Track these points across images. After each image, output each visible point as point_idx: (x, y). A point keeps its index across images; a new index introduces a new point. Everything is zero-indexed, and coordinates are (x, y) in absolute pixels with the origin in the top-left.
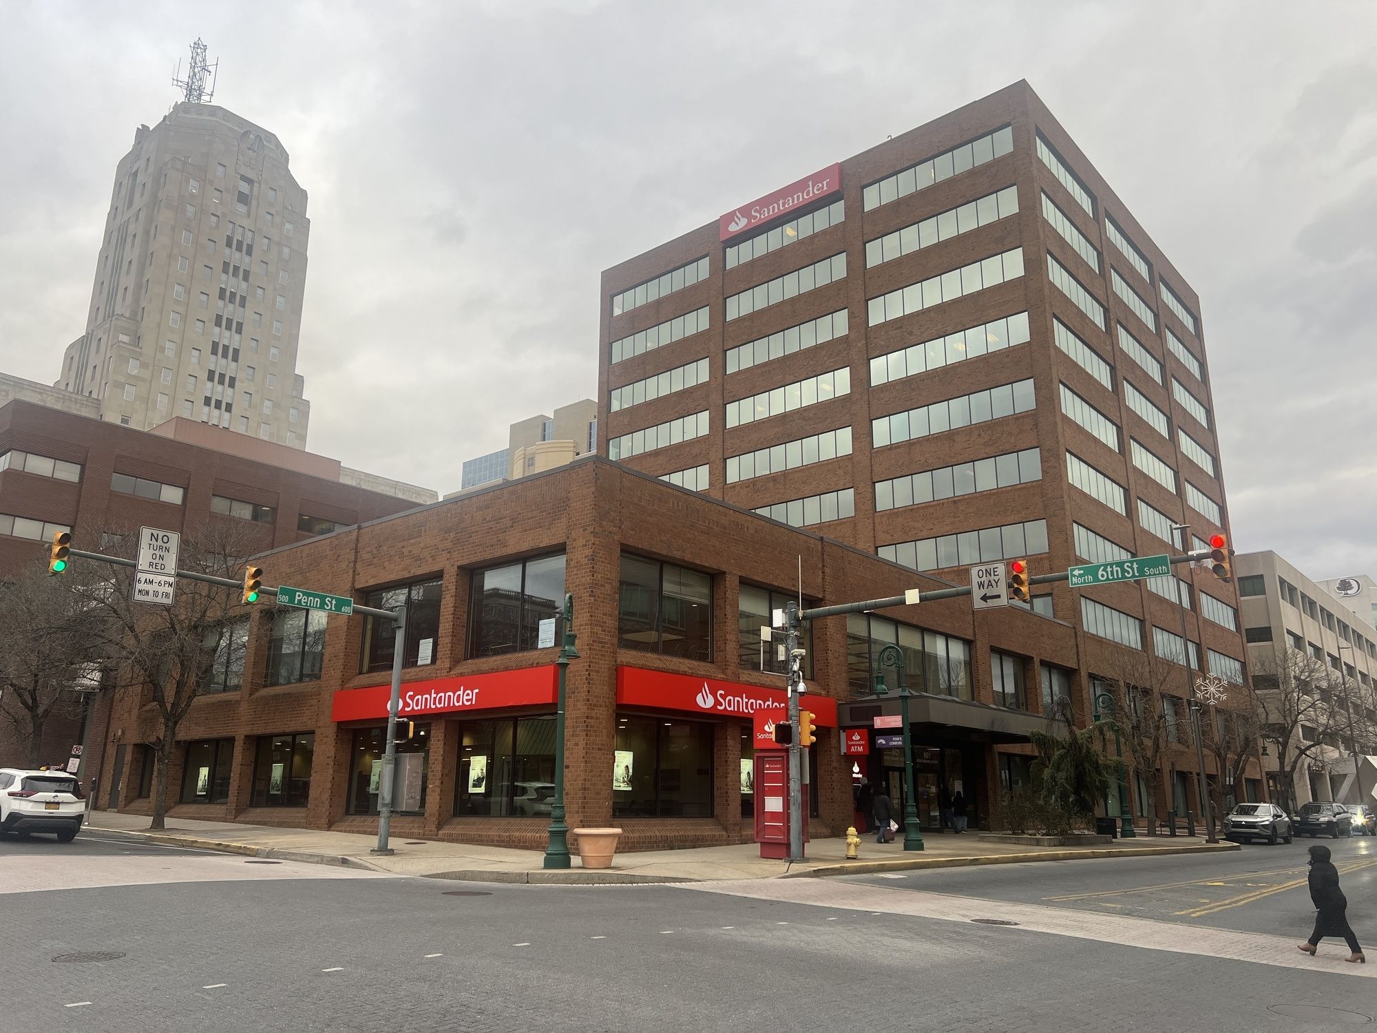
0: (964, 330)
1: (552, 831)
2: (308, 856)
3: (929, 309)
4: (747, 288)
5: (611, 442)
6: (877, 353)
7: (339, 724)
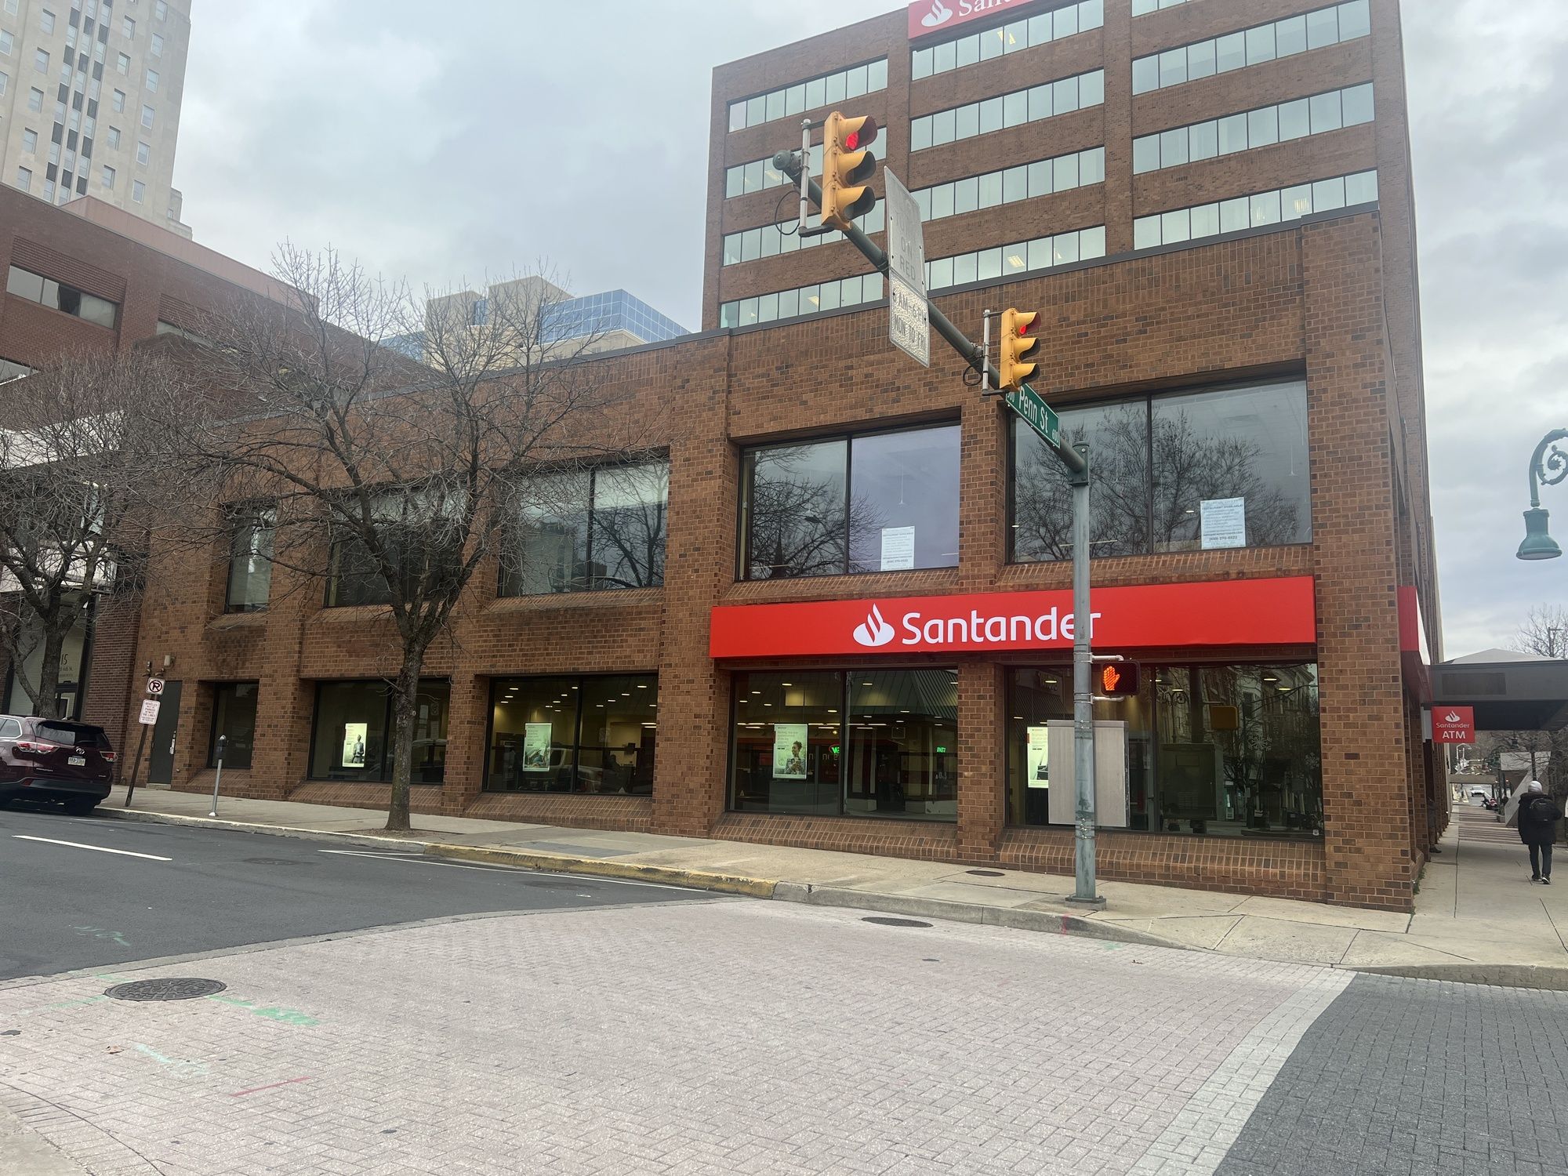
4: (946, 106)
5: (725, 305)
6: (1147, 211)
7: (719, 662)
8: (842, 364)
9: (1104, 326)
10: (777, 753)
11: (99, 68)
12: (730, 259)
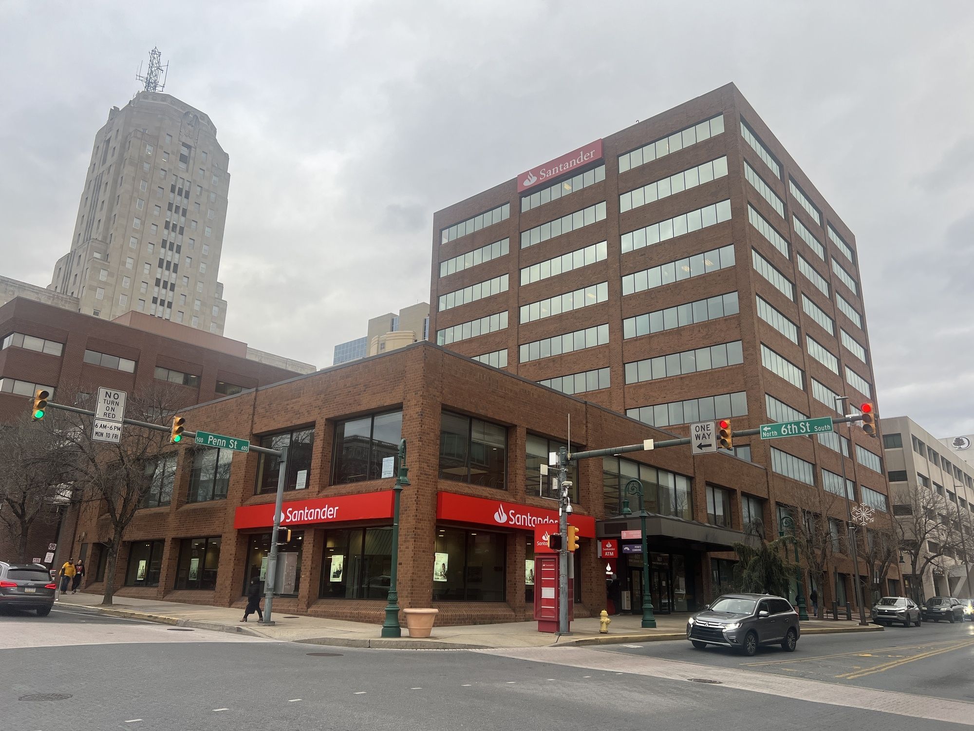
0: (689, 257)
1: (388, 610)
2: (213, 626)
3: (664, 242)
4: (536, 225)
5: (439, 332)
9: (355, 388)
11: (182, 229)
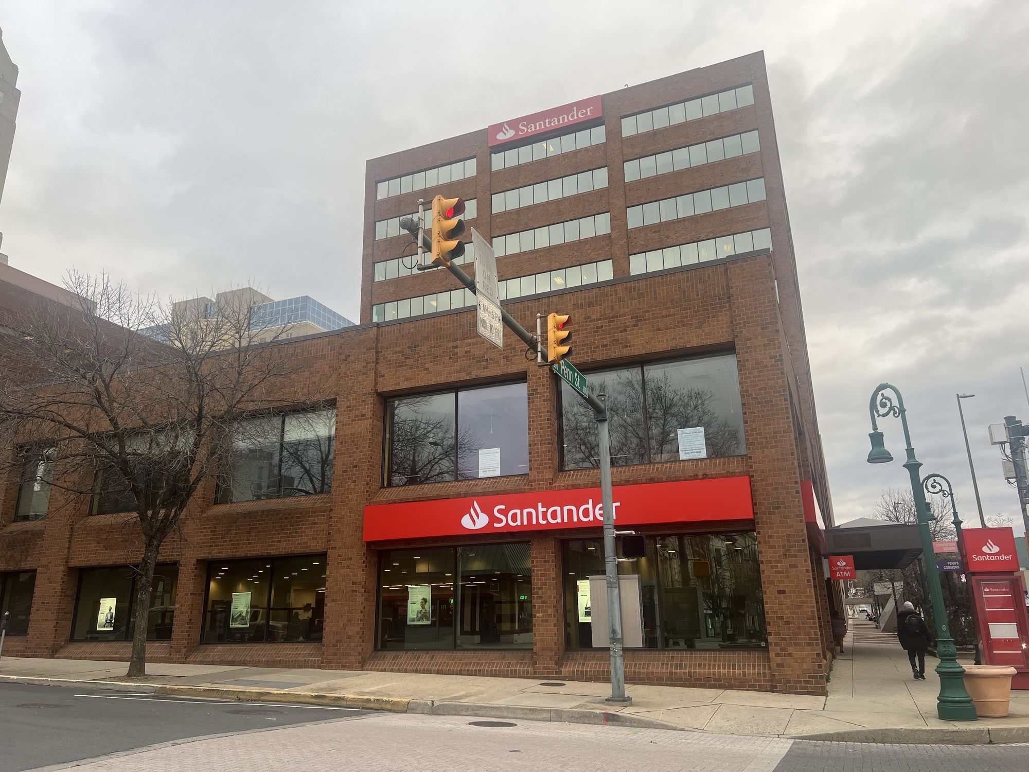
0: (714, 238)
1: (943, 672)
3: (684, 219)
4: (513, 187)
6: (637, 250)
7: (369, 544)
8: (450, 345)
9: (613, 321)
10: (410, 607)
12: (378, 278)
